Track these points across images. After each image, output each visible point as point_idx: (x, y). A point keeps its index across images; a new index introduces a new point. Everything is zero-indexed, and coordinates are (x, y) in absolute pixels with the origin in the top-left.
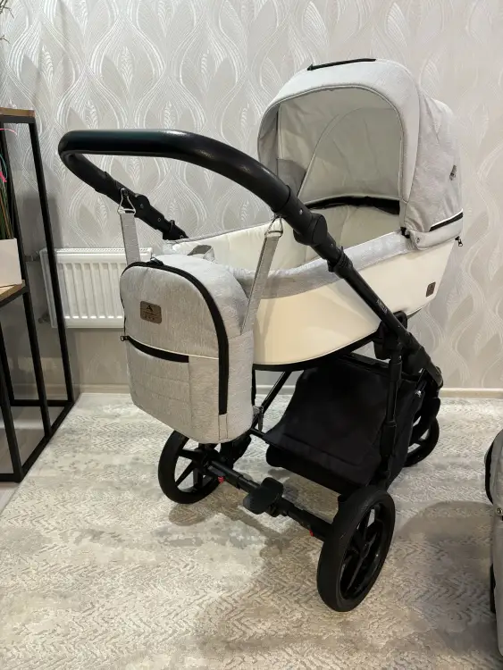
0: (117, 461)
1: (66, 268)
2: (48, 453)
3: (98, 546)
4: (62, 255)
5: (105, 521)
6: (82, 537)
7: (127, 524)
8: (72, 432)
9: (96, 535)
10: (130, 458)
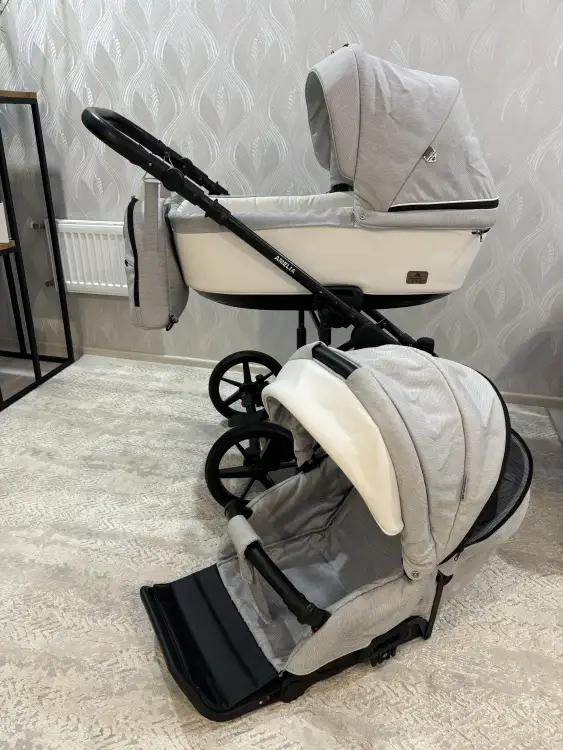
0: (82, 406)
1: (66, 236)
2: (33, 394)
3: (34, 459)
4: (63, 225)
5: (48, 445)
6: (24, 452)
7: (64, 449)
8: (60, 382)
9: (36, 452)
10: (94, 406)
